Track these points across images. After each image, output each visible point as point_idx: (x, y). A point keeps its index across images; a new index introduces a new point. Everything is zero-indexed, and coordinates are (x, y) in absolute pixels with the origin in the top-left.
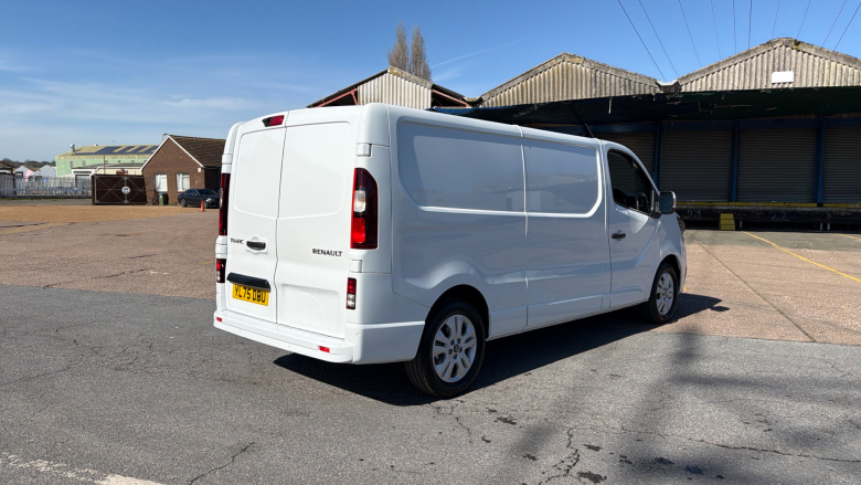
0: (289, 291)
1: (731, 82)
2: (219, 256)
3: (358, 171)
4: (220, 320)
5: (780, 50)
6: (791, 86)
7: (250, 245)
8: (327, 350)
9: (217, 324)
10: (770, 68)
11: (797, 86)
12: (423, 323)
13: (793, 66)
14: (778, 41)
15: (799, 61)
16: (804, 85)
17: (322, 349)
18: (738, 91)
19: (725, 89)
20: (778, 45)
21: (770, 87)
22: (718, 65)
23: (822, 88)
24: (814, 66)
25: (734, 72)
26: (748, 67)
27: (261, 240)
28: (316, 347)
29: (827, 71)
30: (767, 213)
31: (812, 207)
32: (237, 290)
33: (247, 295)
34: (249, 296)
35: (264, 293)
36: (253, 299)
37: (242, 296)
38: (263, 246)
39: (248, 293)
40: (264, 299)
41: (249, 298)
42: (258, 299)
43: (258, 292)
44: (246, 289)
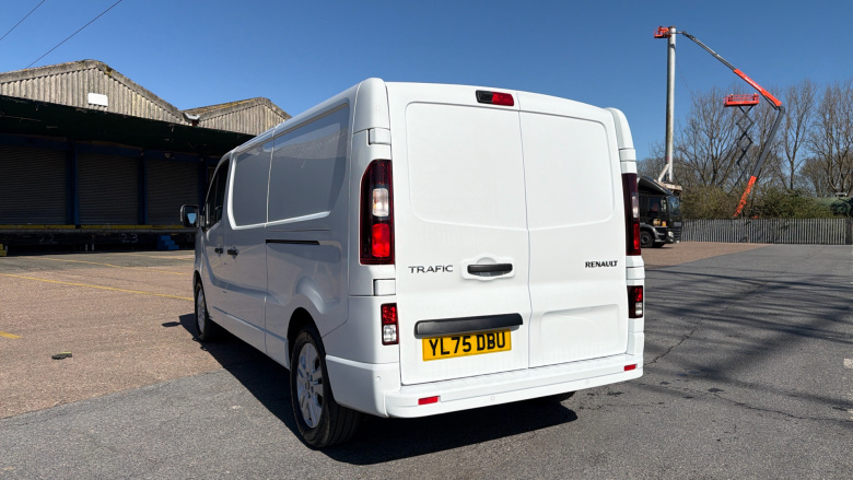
1: (48, 93)
4: (423, 401)
5: (94, 73)
6: (106, 110)
10: (86, 88)
11: (111, 111)
13: (106, 91)
14: (92, 63)
15: (111, 87)
16: (116, 111)
20: (92, 66)
21: (87, 106)
22: (32, 72)
24: (123, 94)
25: (50, 84)
26: (64, 82)
28: (622, 369)
30: (34, 236)
31: (70, 229)
32: (434, 347)
33: (461, 347)
34: (467, 347)
35: (501, 335)
36: (479, 349)
37: (452, 350)
38: (507, 268)
39: (464, 344)
40: (501, 343)
41: (469, 350)
42: (491, 346)
43: (488, 335)
44: (458, 339)
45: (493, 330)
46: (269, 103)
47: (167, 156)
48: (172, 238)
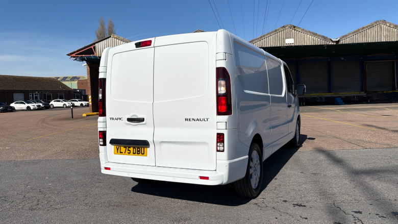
0: (164, 145)
1: (270, 43)
2: (100, 129)
3: (218, 69)
4: (106, 168)
5: (288, 30)
6: (293, 45)
7: (129, 120)
8: (207, 178)
9: (104, 171)
10: (285, 37)
11: (296, 45)
12: (247, 156)
13: (293, 36)
14: (287, 26)
15: (296, 34)
16: (298, 45)
17: (202, 178)
18: (273, 47)
19: (267, 46)
20: (287, 28)
21: (285, 45)
22: (264, 36)
23: (305, 46)
24: (301, 36)
25: (271, 39)
26: (276, 37)
27: (140, 116)
28: (198, 178)
29: (306, 39)
32: (118, 149)
33: (127, 151)
34: (129, 152)
35: (143, 149)
36: (134, 153)
37: (124, 152)
38: (142, 120)
39: (128, 150)
40: (143, 153)
41: (130, 153)
42: (138, 153)
43: (138, 148)
44: (126, 148)
45: (139, 146)
46: (384, 22)
47: (342, 59)
48: (342, 99)
